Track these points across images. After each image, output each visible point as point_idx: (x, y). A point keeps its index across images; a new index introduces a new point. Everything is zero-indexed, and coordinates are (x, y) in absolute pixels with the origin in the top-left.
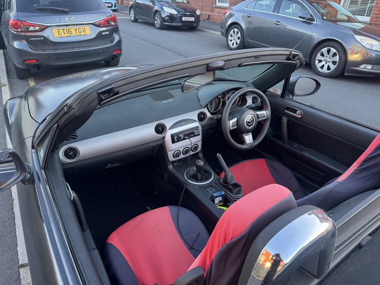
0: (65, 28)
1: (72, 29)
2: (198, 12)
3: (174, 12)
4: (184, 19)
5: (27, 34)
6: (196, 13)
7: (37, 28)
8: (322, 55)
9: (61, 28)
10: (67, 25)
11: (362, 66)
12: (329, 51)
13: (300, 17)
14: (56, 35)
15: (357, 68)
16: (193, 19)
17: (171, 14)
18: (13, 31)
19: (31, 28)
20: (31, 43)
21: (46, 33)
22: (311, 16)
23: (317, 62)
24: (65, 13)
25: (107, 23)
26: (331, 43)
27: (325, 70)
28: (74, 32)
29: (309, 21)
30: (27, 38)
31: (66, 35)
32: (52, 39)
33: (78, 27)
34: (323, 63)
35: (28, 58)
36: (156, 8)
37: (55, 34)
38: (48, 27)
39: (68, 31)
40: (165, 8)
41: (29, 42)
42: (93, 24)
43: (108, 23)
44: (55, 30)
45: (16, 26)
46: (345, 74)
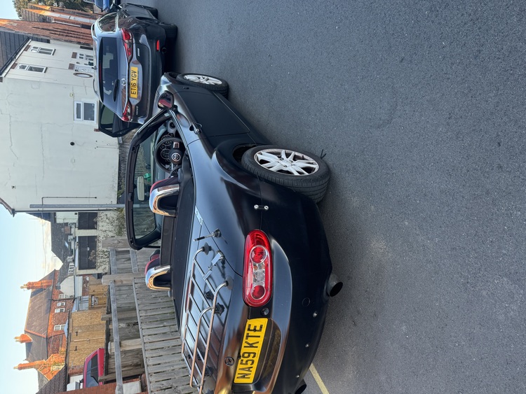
0: (130, 87)
1: (131, 81)
5: (133, 116)
7: (129, 108)
9: (130, 90)
10: (129, 85)
19: (129, 111)
28: (135, 82)
31: (136, 88)
32: (139, 100)
33: (131, 77)
37: (136, 97)
38: (129, 100)
39: (134, 85)
42: (129, 63)
44: (132, 96)
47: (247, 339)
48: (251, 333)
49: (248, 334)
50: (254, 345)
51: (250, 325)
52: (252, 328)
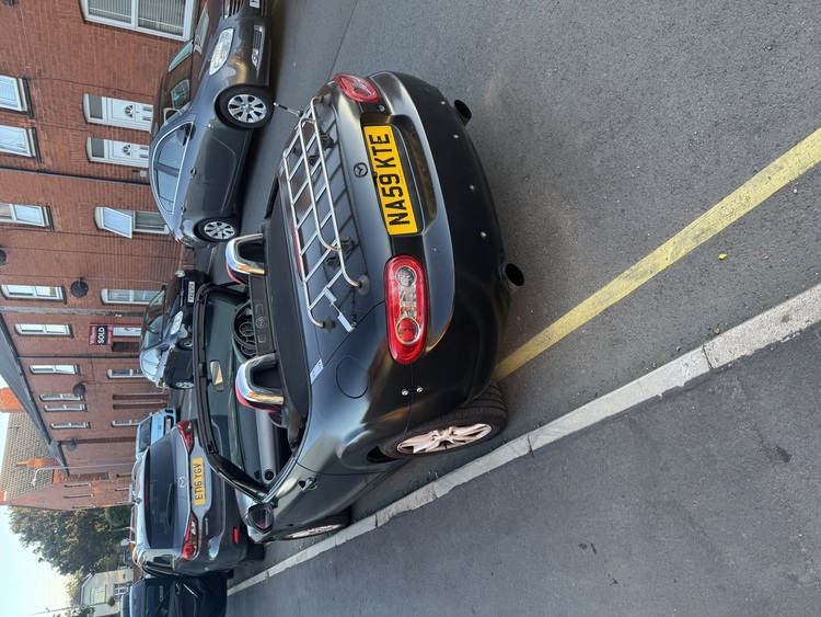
0: (193, 490)
1: (195, 480)
2: (181, 274)
3: (180, 316)
4: (191, 300)
5: (200, 537)
6: (181, 278)
7: (193, 525)
8: (240, 114)
9: (194, 495)
10: (191, 487)
11: (255, 63)
12: (233, 107)
13: (184, 143)
14: (202, 501)
15: (258, 69)
16: (192, 283)
17: (183, 322)
18: (196, 555)
19: (193, 532)
20: (212, 534)
21: (200, 514)
22: (182, 128)
23: (251, 121)
24: (174, 488)
25: (189, 435)
26: (222, 105)
27: (263, 111)
28: (200, 479)
29: (189, 131)
30: (206, 539)
31: (203, 489)
32: (208, 508)
33: (193, 474)
34: (251, 113)
35: (231, 539)
36: (173, 346)
37: (202, 504)
38: (192, 511)
39: (198, 485)
40: (173, 332)
41: (210, 536)
42: (189, 454)
43: (189, 433)
44: (197, 503)
45: (190, 552)
46: (267, 84)
47: (375, 154)
48: (378, 147)
49: (373, 148)
50: (390, 163)
51: (371, 137)
52: (375, 140)
